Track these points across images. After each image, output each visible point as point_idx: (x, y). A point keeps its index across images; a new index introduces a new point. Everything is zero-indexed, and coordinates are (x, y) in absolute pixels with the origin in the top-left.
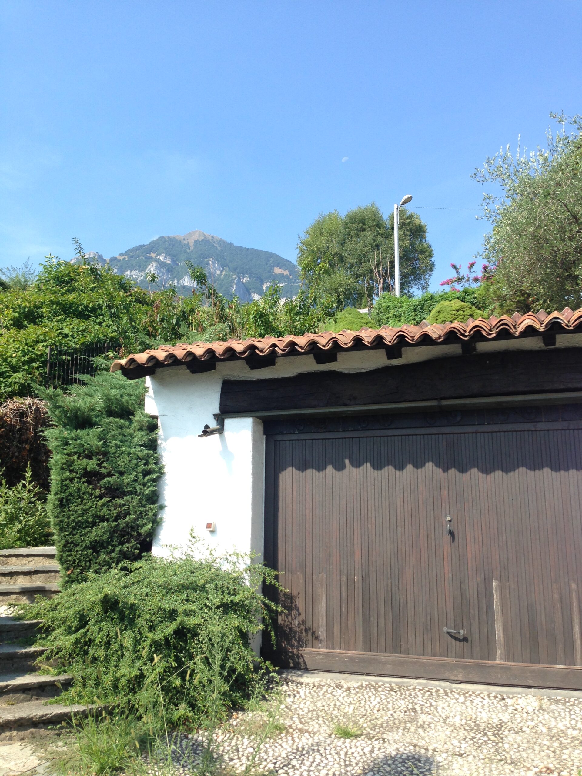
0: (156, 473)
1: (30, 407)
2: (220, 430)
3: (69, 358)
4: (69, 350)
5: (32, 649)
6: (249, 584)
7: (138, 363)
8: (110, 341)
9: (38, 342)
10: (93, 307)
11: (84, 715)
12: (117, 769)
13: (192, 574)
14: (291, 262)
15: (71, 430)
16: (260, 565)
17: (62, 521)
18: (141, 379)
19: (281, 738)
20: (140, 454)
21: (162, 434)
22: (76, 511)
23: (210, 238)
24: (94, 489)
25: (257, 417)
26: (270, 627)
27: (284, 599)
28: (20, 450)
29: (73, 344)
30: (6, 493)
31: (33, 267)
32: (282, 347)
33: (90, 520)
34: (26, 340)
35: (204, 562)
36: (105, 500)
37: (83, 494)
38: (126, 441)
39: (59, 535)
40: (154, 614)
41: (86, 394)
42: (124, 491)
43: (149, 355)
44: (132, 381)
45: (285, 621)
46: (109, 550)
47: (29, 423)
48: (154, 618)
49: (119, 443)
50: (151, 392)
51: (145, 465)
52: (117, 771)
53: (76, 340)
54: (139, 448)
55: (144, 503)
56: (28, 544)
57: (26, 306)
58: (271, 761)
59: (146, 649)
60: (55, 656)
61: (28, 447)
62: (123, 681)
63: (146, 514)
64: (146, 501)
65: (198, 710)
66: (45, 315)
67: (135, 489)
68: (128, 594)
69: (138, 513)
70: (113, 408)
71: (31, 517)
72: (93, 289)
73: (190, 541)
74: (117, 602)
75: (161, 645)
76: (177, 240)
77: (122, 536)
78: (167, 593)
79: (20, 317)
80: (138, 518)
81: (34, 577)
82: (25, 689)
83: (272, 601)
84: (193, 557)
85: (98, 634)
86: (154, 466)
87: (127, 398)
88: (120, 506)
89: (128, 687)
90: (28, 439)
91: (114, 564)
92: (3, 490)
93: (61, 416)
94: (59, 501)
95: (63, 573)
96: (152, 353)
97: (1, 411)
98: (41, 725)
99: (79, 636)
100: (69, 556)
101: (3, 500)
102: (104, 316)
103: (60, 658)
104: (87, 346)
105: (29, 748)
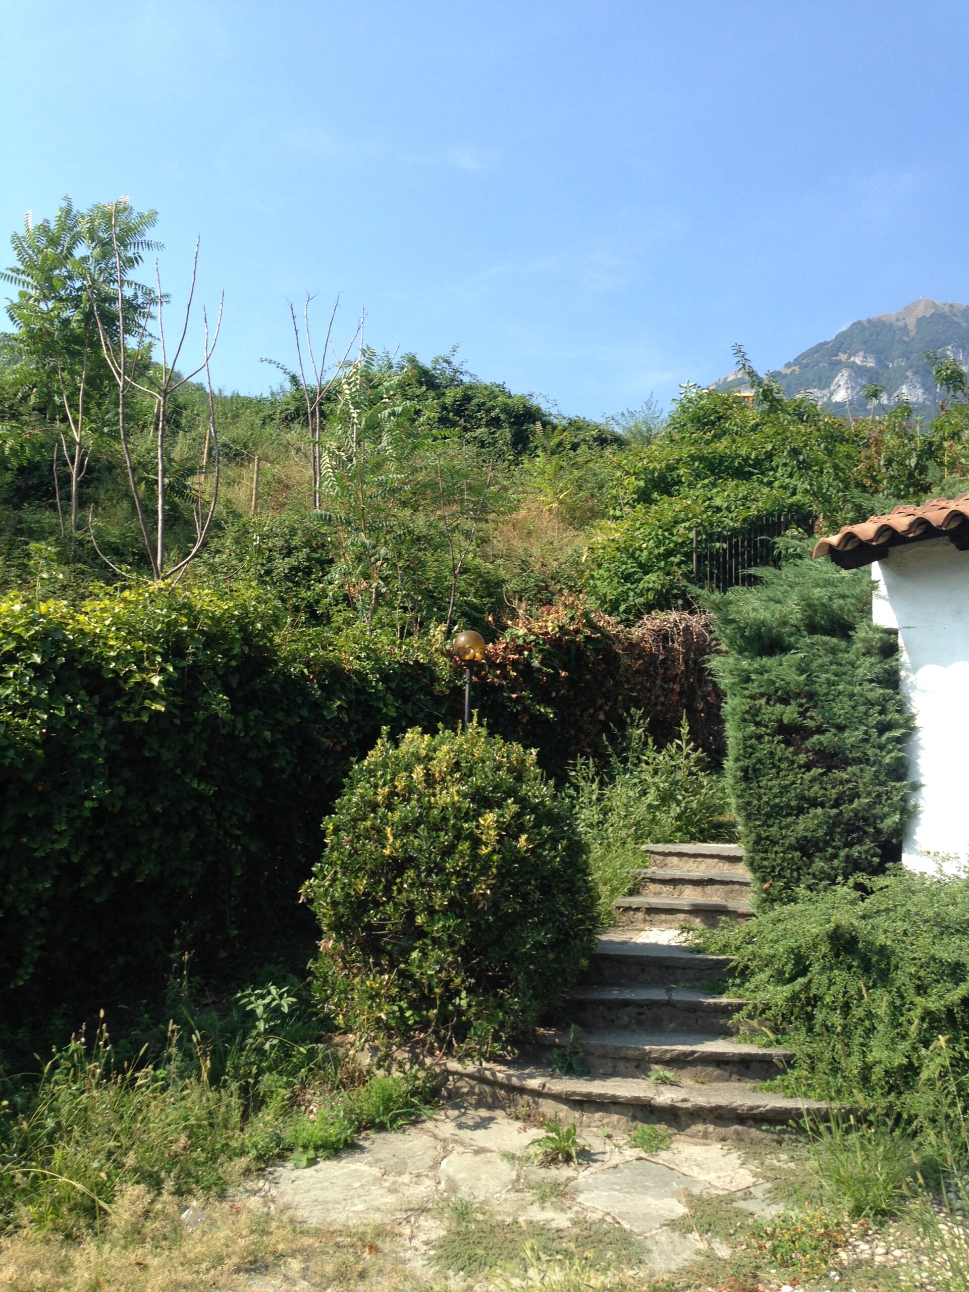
0: (901, 727)
1: (676, 626)
3: (725, 546)
4: (725, 533)
5: (724, 1000)
7: (860, 540)
8: (789, 511)
9: (676, 523)
10: (756, 458)
11: (822, 1116)
12: (883, 1213)
15: (752, 658)
17: (749, 803)
18: (862, 568)
20: (870, 696)
21: (908, 661)
22: (770, 789)
23: (947, 309)
24: (796, 753)
28: (667, 692)
29: (731, 521)
30: (654, 759)
31: (659, 407)
33: (794, 803)
34: (660, 521)
36: (816, 771)
38: (845, 674)
39: (746, 825)
40: (921, 967)
41: (770, 599)
42: (847, 758)
43: (879, 525)
44: (845, 573)
46: (828, 854)
47: (677, 650)
48: (922, 973)
49: (833, 678)
50: (883, 589)
51: (881, 713)
52: (883, 1216)
53: (734, 515)
54: (867, 686)
55: (882, 778)
56: (693, 838)
57: (655, 469)
59: (916, 1021)
60: (760, 1015)
61: (677, 687)
62: (878, 1072)
63: (889, 798)
64: (886, 775)
66: (683, 479)
67: (865, 754)
68: (873, 928)
69: (874, 795)
70: (817, 619)
71: (694, 796)
72: (754, 428)
74: (854, 940)
75: (940, 1021)
76: (884, 323)
77: (849, 832)
78: (942, 934)
79: (646, 486)
80: (875, 803)
81: (709, 889)
82: (719, 1061)
85: (829, 989)
86: (897, 716)
87: (841, 602)
88: (841, 783)
89: (887, 1082)
90: (677, 675)
91: (840, 878)
92: (650, 754)
93: (734, 637)
94: (742, 771)
95: (756, 886)
96: (883, 520)
97: (636, 633)
98: (751, 1122)
99: (797, 988)
100: (765, 859)
101: (650, 768)
102: (775, 470)
103: (769, 1020)
104: (753, 523)
105: (735, 1155)
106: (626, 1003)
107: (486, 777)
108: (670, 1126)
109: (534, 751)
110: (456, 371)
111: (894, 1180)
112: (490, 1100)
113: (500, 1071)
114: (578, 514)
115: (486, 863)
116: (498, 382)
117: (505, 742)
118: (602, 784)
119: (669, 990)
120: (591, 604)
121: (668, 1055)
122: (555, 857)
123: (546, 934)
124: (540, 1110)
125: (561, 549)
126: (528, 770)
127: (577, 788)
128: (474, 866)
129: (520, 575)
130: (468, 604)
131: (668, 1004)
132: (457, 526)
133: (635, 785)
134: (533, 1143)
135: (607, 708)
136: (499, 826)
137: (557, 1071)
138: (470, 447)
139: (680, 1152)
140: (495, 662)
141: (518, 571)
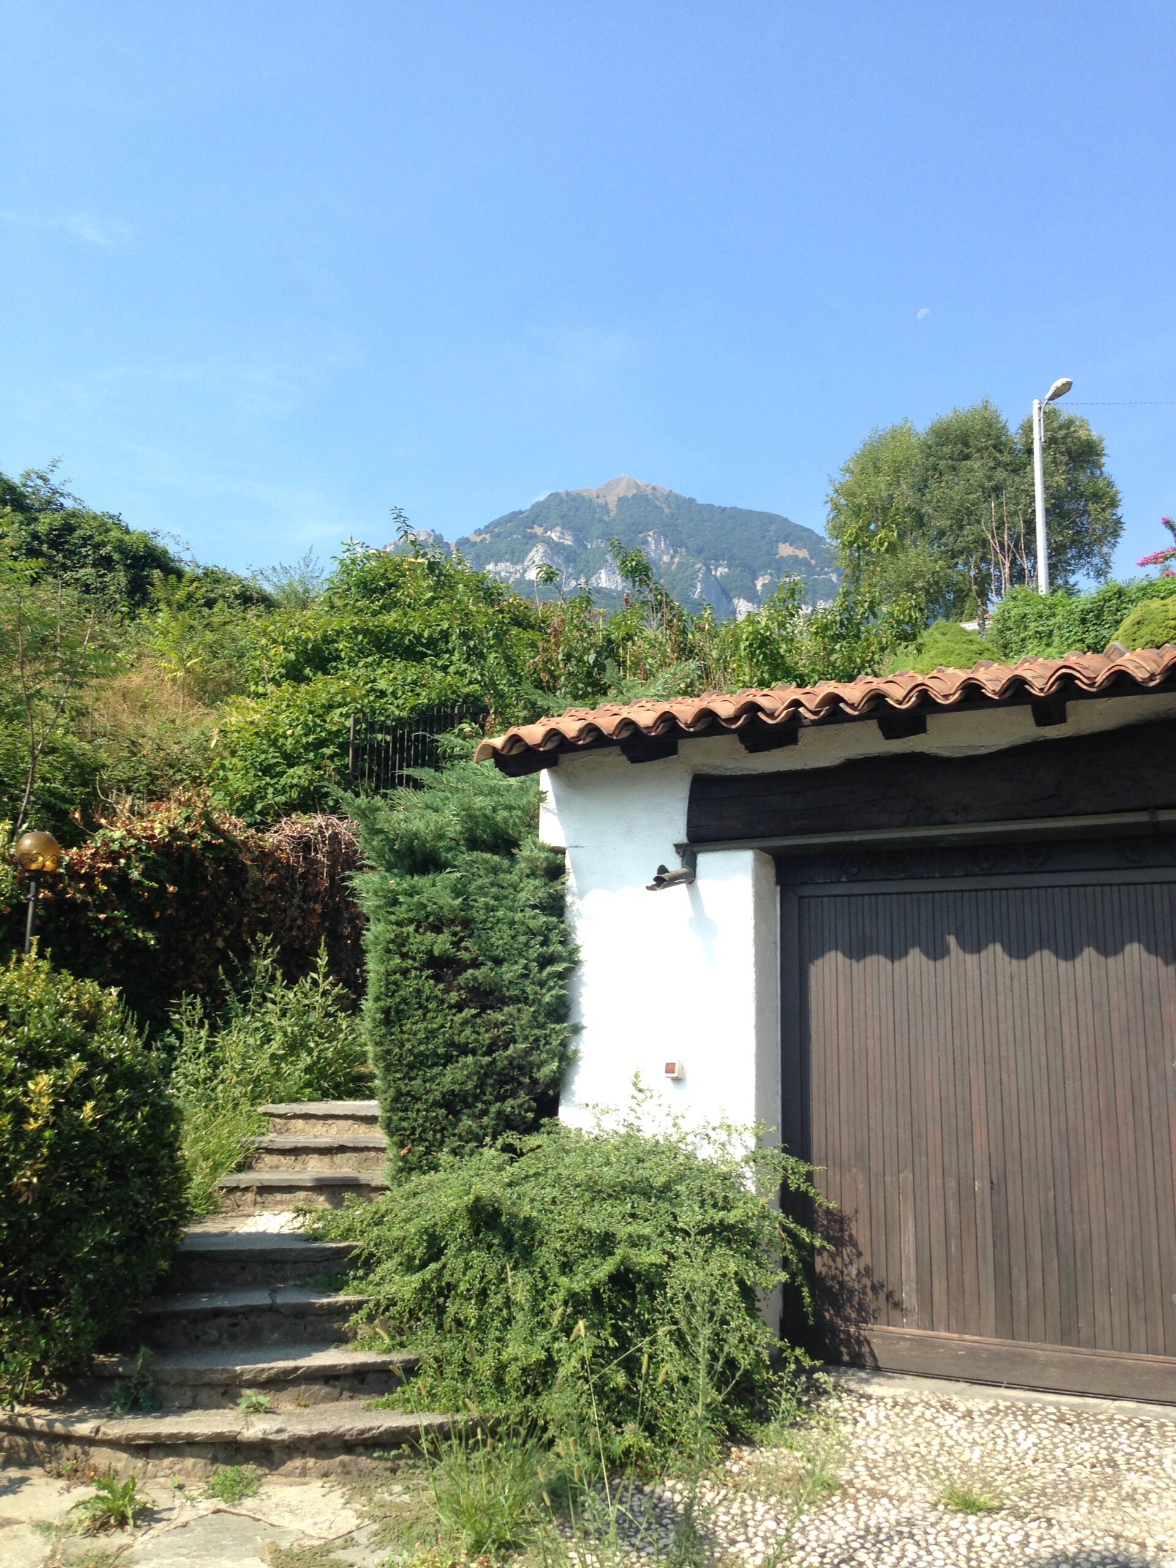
0: (564, 960)
1: (321, 832)
2: (689, 877)
3: (389, 738)
4: (389, 722)
5: (341, 1298)
6: (754, 1189)
7: (526, 745)
8: (464, 702)
9: (330, 707)
10: (430, 637)
11: (444, 1433)
12: (508, 1545)
13: (641, 1165)
14: (813, 532)
15: (402, 877)
16: (774, 1151)
17: (388, 1052)
18: (531, 776)
19: (832, 1506)
20: (532, 924)
21: (575, 885)
22: (415, 1034)
23: (649, 491)
24: (446, 991)
25: (763, 850)
26: (800, 1278)
27: (825, 1222)
28: (306, 913)
29: (396, 709)
30: (283, 997)
31: (320, 564)
32: (812, 706)
33: (441, 1051)
34: (310, 703)
35: (662, 1141)
36: (468, 1012)
37: (427, 1000)
38: (506, 897)
39: (384, 1079)
40: (569, 1240)
41: (427, 807)
42: (504, 996)
43: (547, 728)
44: (512, 781)
45: (830, 1267)
46: (477, 1111)
47: (320, 862)
48: (569, 1248)
49: (492, 902)
50: (551, 801)
51: (542, 944)
52: (507, 1549)
53: (401, 701)
54: (529, 912)
55: (541, 1019)
56: (325, 1095)
57: (308, 639)
58: (814, 1550)
59: (557, 1308)
60: (383, 1313)
61: (318, 908)
62: (514, 1371)
63: (547, 1043)
64: (546, 1016)
65: (662, 1438)
66: (343, 655)
67: (524, 992)
68: (519, 1198)
69: (531, 1039)
70: (479, 832)
71: (330, 1042)
72: (429, 603)
73: (633, 1097)
74: (497, 1213)
75: (585, 1302)
76: (583, 498)
77: (502, 1083)
78: (593, 1200)
79: (297, 659)
80: (532, 1049)
81: (339, 1158)
82: (328, 1376)
83: (803, 1226)
84: (639, 1131)
85: (464, 1274)
86: (560, 948)
87: (505, 813)
88: (496, 1025)
89: (524, 1383)
90: (319, 893)
91: (488, 1139)
92: (278, 990)
93: (382, 849)
94: (382, 1013)
95: (391, 1153)
96: (553, 723)
97: (270, 839)
98: (360, 1450)
99: (428, 1276)
100: (402, 1119)
101: (277, 1009)
102: (451, 652)
103: (394, 1318)
104: (422, 713)
105: (338, 1493)
106: (217, 1313)
107: (43, 1026)
108: (261, 1465)
109: (114, 991)
110: (55, 492)
111: (520, 1502)
112: (23, 1455)
113: (38, 1417)
114: (210, 687)
115: (34, 1140)
116: (112, 512)
117: (76, 979)
118: (214, 1029)
119: (274, 1291)
120: (218, 800)
121: (265, 1375)
122: (132, 1129)
123: (112, 1231)
124: (91, 1462)
125: (185, 729)
126: (105, 1016)
127: (180, 1036)
128: (17, 1146)
129: (127, 759)
130: (52, 792)
131: (271, 1309)
132: (38, 691)
133: (257, 1029)
134: (76, 1506)
135: (227, 933)
136: (56, 1090)
137: (118, 1409)
138: (70, 591)
139: (269, 1497)
140: (77, 873)
141: (126, 754)
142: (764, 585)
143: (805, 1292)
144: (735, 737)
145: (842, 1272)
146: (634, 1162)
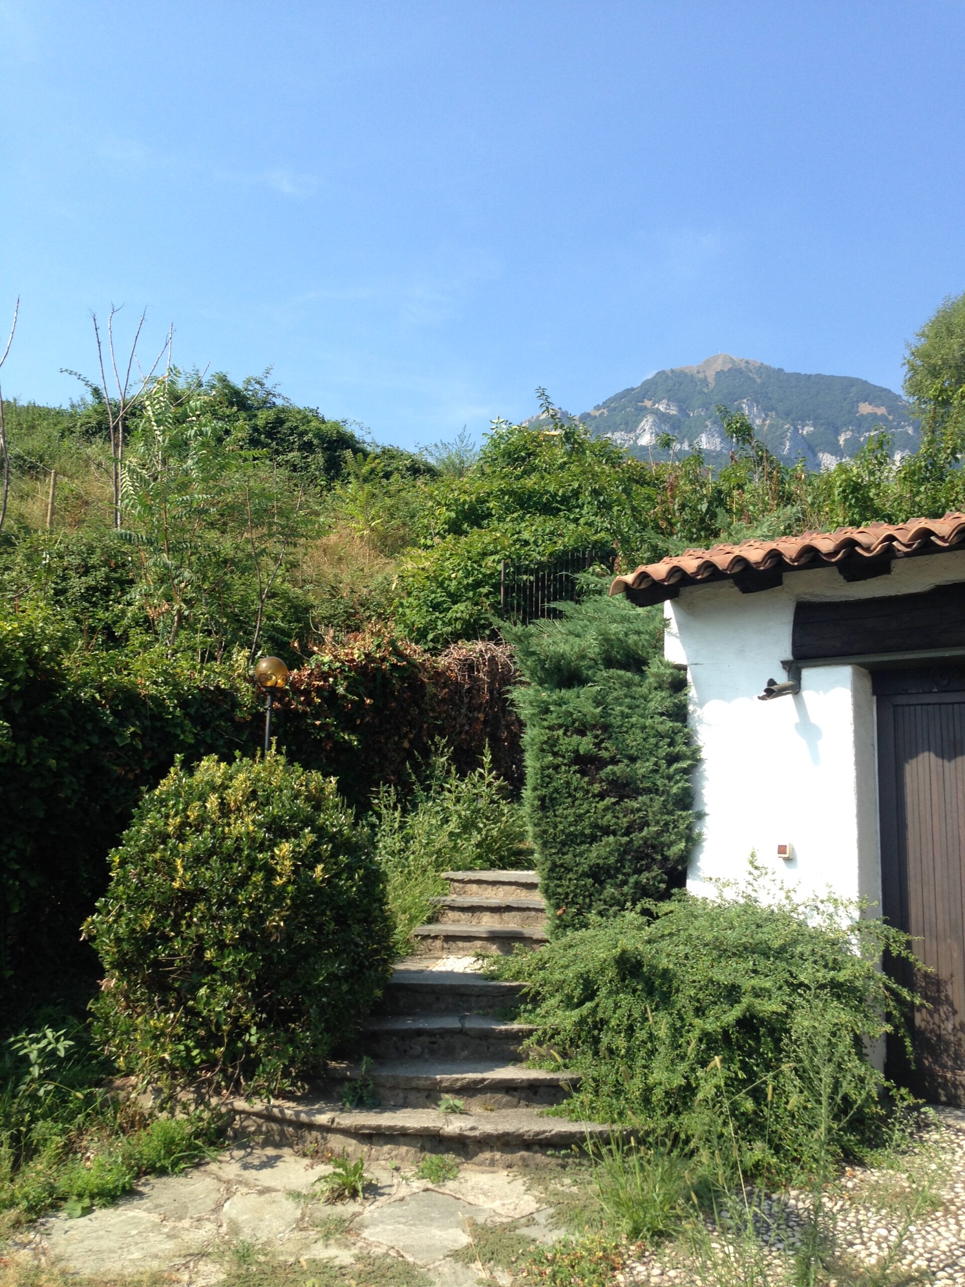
0: (688, 759)
1: (482, 656)
2: (795, 688)
3: (532, 578)
4: (532, 566)
5: (515, 1026)
6: (858, 954)
7: (653, 580)
8: (593, 547)
9: (484, 554)
10: (564, 495)
11: (604, 1139)
12: (660, 1234)
13: (759, 930)
14: (890, 391)
15: (551, 690)
16: (876, 922)
17: (545, 832)
18: (656, 606)
19: (936, 1219)
20: (661, 728)
21: (696, 696)
22: (566, 818)
23: (743, 365)
24: (591, 783)
25: (861, 665)
26: (903, 1030)
27: (923, 984)
28: (472, 721)
29: (538, 555)
30: (457, 787)
31: (471, 441)
32: (905, 540)
33: (587, 831)
34: (469, 552)
35: (776, 911)
36: (609, 801)
37: (575, 790)
38: (638, 706)
39: (542, 853)
40: (701, 989)
41: (570, 633)
42: (638, 788)
43: (671, 566)
44: (640, 610)
45: (928, 1022)
46: (618, 881)
47: (482, 679)
48: (701, 996)
49: (627, 710)
50: (674, 626)
51: (670, 745)
52: (660, 1237)
53: (541, 549)
54: (658, 719)
55: (670, 807)
56: (493, 866)
57: (465, 501)
58: (921, 1255)
59: (693, 1044)
60: (550, 1039)
61: (481, 716)
62: (658, 1093)
63: (675, 827)
64: (674, 804)
65: (785, 1156)
66: (493, 512)
67: (655, 784)
68: (657, 952)
69: (662, 823)
70: (614, 653)
71: (495, 823)
72: (562, 467)
73: (750, 873)
74: (639, 964)
75: (716, 1041)
76: (686, 375)
77: (638, 859)
78: (720, 957)
79: (457, 517)
80: (663, 831)
81: (506, 916)
82: (508, 1088)
83: (904, 986)
84: (756, 901)
85: (614, 1013)
86: (684, 748)
87: (636, 637)
88: (632, 812)
89: (667, 1103)
90: (481, 704)
91: (628, 904)
92: (453, 782)
93: (535, 668)
94: (540, 800)
95: (549, 913)
96: (675, 562)
97: (442, 661)
98: (537, 1148)
99: (585, 1013)
100: (558, 886)
101: (453, 796)
102: (581, 507)
103: (557, 1044)
104: (559, 557)
105: (520, 1182)
106: (420, 1033)
107: (283, 806)
108: (458, 1155)
109: (333, 779)
110: (269, 394)
111: (670, 1200)
112: (277, 1138)
113: (288, 1108)
114: (389, 543)
115: (280, 894)
116: (311, 407)
117: (305, 770)
118: (405, 812)
119: (463, 1018)
120: (398, 631)
121: (459, 1084)
122: (352, 887)
123: (340, 965)
125: (371, 576)
126: (327, 799)
127: (379, 816)
128: (268, 897)
129: (329, 600)
130: (275, 628)
131: (461, 1032)
132: (264, 550)
133: (437, 812)
134: (319, 1180)
135: (412, 736)
136: (295, 855)
137: (348, 1105)
138: (282, 470)
139: (466, 1181)
140: (299, 689)
141: (328, 597)
142: (846, 440)
143: (908, 1042)
144: (835, 569)
145: (939, 1027)
146: (754, 927)
